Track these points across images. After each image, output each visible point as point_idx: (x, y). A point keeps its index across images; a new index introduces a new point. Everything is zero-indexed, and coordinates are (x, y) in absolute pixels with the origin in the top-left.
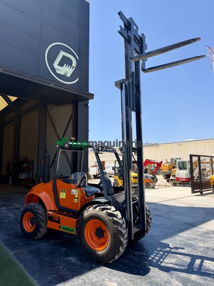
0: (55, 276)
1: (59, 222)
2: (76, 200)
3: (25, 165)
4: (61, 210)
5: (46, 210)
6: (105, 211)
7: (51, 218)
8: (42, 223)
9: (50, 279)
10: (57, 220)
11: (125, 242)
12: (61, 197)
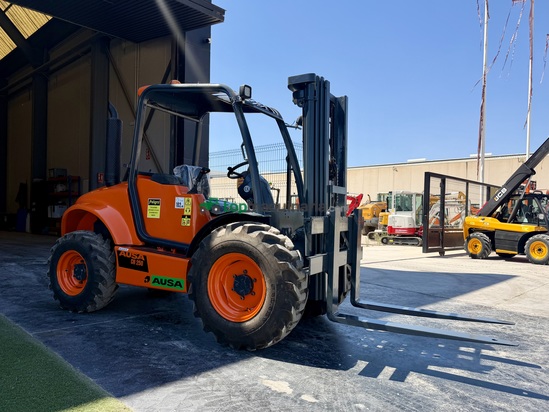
0: (139, 371)
1: (145, 268)
2: (185, 220)
3: (60, 188)
4: (151, 244)
5: (112, 244)
6: (256, 233)
7: (125, 262)
8: (102, 272)
9: (127, 376)
10: (141, 264)
11: (302, 297)
12: (149, 216)
